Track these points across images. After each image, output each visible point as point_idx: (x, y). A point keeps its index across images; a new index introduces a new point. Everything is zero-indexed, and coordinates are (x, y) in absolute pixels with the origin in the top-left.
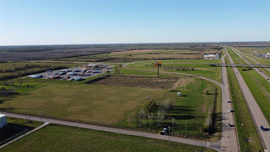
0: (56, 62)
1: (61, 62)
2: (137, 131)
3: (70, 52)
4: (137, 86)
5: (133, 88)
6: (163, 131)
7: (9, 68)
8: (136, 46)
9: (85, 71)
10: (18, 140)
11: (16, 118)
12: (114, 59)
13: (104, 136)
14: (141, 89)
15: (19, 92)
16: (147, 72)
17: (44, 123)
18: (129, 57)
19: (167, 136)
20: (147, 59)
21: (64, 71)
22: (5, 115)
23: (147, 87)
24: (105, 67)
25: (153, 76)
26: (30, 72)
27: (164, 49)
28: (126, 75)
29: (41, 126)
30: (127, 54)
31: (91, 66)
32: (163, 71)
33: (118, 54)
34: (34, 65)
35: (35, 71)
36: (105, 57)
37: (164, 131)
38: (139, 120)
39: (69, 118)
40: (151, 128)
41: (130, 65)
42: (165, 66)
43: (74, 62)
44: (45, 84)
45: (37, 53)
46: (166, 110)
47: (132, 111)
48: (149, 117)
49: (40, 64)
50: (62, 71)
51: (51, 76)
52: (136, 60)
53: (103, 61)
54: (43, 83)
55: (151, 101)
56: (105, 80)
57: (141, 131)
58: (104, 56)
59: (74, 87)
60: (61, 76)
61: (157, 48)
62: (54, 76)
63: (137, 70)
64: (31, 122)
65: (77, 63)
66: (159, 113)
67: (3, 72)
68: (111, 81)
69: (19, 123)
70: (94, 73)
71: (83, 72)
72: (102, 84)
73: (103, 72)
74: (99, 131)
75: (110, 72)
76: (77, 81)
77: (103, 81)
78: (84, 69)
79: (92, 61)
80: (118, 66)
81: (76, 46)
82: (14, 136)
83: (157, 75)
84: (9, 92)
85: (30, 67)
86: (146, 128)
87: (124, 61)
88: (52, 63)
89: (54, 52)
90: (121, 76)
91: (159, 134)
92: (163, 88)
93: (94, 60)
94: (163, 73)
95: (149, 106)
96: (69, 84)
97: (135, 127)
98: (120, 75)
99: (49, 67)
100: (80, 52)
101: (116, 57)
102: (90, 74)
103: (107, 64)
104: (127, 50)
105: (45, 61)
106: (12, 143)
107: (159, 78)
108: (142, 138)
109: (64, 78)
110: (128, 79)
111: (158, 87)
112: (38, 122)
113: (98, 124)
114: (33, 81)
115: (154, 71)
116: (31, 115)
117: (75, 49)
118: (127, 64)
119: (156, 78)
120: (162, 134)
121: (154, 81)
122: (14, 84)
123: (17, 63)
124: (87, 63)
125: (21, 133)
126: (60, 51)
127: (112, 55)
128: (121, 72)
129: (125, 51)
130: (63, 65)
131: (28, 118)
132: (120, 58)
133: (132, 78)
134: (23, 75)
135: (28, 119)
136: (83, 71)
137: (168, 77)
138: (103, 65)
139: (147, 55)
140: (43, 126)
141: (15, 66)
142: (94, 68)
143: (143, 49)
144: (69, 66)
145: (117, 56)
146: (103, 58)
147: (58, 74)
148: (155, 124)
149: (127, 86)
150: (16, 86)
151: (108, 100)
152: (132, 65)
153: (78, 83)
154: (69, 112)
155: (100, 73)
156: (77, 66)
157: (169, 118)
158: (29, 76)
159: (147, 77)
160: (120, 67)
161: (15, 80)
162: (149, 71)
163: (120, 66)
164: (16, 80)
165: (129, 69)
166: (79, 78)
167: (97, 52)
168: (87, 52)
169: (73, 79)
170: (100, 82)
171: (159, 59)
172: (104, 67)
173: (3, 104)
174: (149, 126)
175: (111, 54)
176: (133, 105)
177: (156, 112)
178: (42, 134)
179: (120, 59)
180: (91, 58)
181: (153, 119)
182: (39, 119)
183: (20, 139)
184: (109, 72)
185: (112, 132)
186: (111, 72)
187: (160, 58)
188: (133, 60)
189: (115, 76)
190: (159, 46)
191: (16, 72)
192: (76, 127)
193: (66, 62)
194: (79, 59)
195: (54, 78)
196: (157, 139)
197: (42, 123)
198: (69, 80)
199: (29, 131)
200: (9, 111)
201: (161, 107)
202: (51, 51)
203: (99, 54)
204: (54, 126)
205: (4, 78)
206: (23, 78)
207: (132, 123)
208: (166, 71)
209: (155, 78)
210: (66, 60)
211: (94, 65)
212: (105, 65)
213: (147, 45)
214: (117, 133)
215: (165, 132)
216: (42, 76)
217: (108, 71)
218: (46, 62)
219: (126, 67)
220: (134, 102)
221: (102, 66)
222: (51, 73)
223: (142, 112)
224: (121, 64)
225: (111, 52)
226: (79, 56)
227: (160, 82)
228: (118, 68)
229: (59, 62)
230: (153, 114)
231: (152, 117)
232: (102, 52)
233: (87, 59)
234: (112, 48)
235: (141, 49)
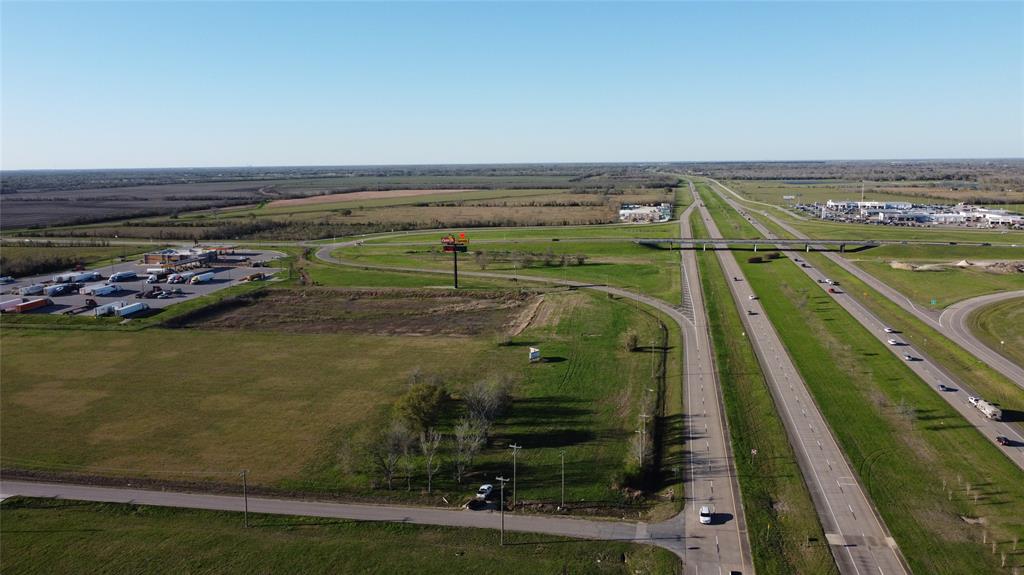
0: (34, 240)
1: (53, 240)
2: (381, 503)
3: (93, 199)
4: (374, 332)
5: (359, 339)
6: (479, 495)
8: (370, 175)
9: (162, 277)
12: (283, 226)
13: (247, 533)
14: (391, 343)
16: (414, 275)
18: (340, 219)
19: (496, 514)
20: (410, 225)
21: (70, 280)
23: (414, 331)
24: (244, 261)
25: (435, 290)
27: (475, 188)
28: (330, 288)
30: (334, 207)
31: (186, 257)
32: (469, 270)
33: (300, 206)
36: (245, 221)
37: (483, 496)
38: (386, 461)
39: (94, 469)
40: (434, 487)
41: (346, 248)
42: (481, 250)
43: (112, 242)
46: (488, 418)
47: (358, 428)
48: (425, 447)
50: (60, 281)
51: (13, 301)
52: (369, 230)
53: (237, 235)
55: (432, 384)
56: (245, 309)
57: (396, 501)
58: (240, 215)
59: (113, 344)
60: (56, 301)
61: (447, 185)
62: (24, 301)
63: (373, 269)
65: (124, 246)
66: (461, 431)
68: (272, 314)
70: (198, 283)
71: (152, 282)
72: (232, 326)
73: (239, 278)
74: (226, 513)
75: (266, 278)
76: (126, 317)
77: (236, 314)
78: (156, 268)
79: (191, 238)
80: (297, 254)
81: (120, 177)
83: (450, 284)
86: (412, 490)
87: (322, 234)
88: (14, 247)
89: (21, 200)
90: (309, 294)
91: (464, 506)
92: (474, 333)
94: (476, 277)
95: (423, 404)
96: (92, 330)
97: (373, 486)
98: (307, 288)
100: (136, 199)
101: (288, 218)
102: (183, 287)
103: (251, 248)
104: (335, 193)
107: (460, 298)
108: (398, 528)
109: (68, 306)
110: (341, 303)
111: (454, 332)
113: (219, 485)
115: (438, 271)
117: (116, 186)
118: (335, 245)
119: (449, 295)
120: (476, 506)
121: (442, 309)
124: (170, 246)
126: (52, 196)
127: (274, 211)
128: (311, 278)
129: (323, 194)
130: (63, 255)
132: (304, 223)
133: (354, 299)
136: (151, 276)
137: (492, 292)
138: (236, 251)
139: (411, 209)
142: (198, 264)
143: (395, 186)
144: (91, 257)
145: (291, 214)
146: (235, 224)
147: (41, 293)
148: (448, 470)
149: (336, 332)
151: (262, 390)
152: (355, 248)
153: (133, 328)
154: (96, 446)
155: (227, 285)
156: (128, 258)
157: (501, 444)
159: (415, 295)
160: (307, 259)
162: (422, 273)
163: (308, 253)
165: (341, 266)
166: (134, 304)
167: (210, 199)
168: (168, 199)
169: (111, 312)
170: (226, 319)
171: (457, 226)
172: (241, 258)
174: (425, 482)
175: (268, 208)
176: (362, 403)
177: (452, 426)
179: (305, 225)
180: (186, 225)
181: (440, 451)
184: (261, 277)
185: (281, 516)
186: (269, 277)
187: (461, 221)
188: (358, 229)
189: (289, 292)
190: (458, 174)
192: (128, 504)
193: (75, 241)
194: (132, 230)
195: (26, 310)
196: (457, 528)
198: (92, 314)
201: (471, 407)
202: (10, 197)
203: (219, 207)
204: (29, 506)
207: (359, 473)
208: (483, 269)
209: (443, 295)
210: (78, 232)
211: (200, 251)
212: (244, 251)
213: (409, 174)
214: (300, 517)
215: (487, 498)
217: (259, 276)
219: (332, 257)
220: (366, 392)
221: (233, 254)
222: (9, 288)
223: (399, 428)
224: (311, 245)
225: (266, 201)
226: (135, 217)
227: (462, 312)
228: (297, 261)
229: (44, 241)
230: (436, 434)
231: (436, 445)
232: (230, 202)
233: (166, 230)
234: (271, 184)
235: (387, 190)
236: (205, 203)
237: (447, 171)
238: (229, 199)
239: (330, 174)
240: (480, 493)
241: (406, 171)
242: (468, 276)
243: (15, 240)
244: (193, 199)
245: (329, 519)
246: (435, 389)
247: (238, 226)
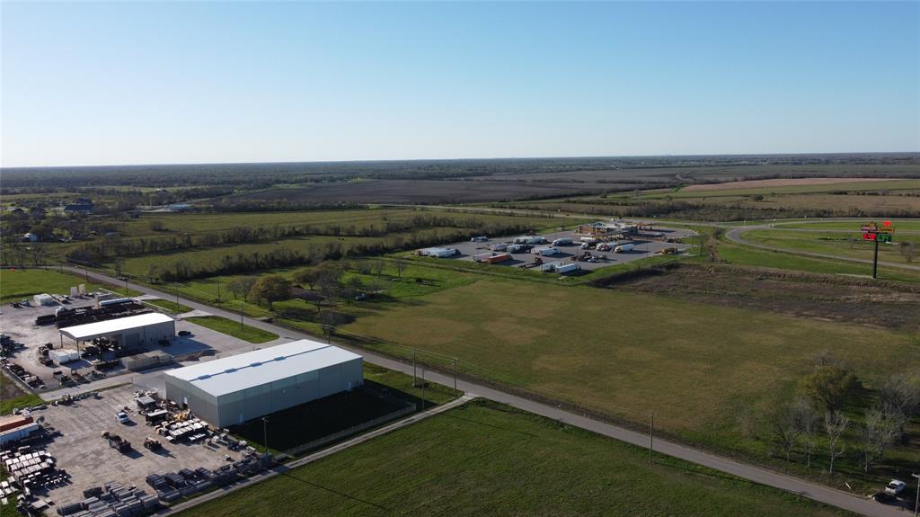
0: (502, 211)
1: (515, 211)
2: (777, 471)
3: (543, 181)
4: (781, 312)
5: (764, 316)
6: (888, 489)
7: (372, 223)
8: (783, 163)
9: (592, 244)
10: (390, 433)
11: (386, 370)
12: (697, 208)
13: (650, 468)
14: (798, 324)
15: (396, 296)
16: (826, 261)
17: (463, 394)
18: (751, 203)
19: (907, 513)
20: (825, 212)
21: (525, 242)
22: (358, 356)
23: (823, 316)
24: (661, 236)
25: (849, 278)
26: (426, 237)
27: (905, 177)
28: (738, 266)
29: (454, 402)
30: (747, 192)
31: (612, 230)
32: (894, 262)
33: (712, 190)
34: (438, 217)
35: (440, 238)
36: (661, 202)
37: (893, 491)
38: (786, 433)
39: (536, 388)
40: (836, 470)
41: (754, 231)
42: (907, 241)
43: (556, 215)
44: (469, 277)
45: (445, 182)
46: (906, 411)
47: (759, 398)
48: (829, 428)
49: (455, 215)
50: (518, 242)
51: (487, 255)
52: (778, 216)
53: (655, 213)
54: (463, 274)
55: (842, 368)
56: (658, 278)
57: (794, 473)
58: (658, 197)
59: (552, 294)
60: (515, 257)
61: (871, 174)
62: (494, 255)
63: (781, 252)
64: (426, 385)
65: (564, 218)
66: (872, 420)
67: (355, 236)
68: (682, 284)
69: (393, 383)
70: (620, 252)
71: (585, 249)
72: (647, 291)
73: (655, 251)
74: (634, 446)
75: (678, 253)
77: (651, 281)
78: (588, 238)
79: (617, 215)
80: (707, 233)
81: (564, 163)
82: (380, 420)
83: (867, 274)
84: (370, 292)
85: (426, 225)
86: (812, 466)
87: (733, 217)
88: (489, 215)
89: (495, 180)
90: (718, 270)
91: (870, 496)
92: (894, 326)
93: (623, 209)
94: (898, 269)
95: (830, 386)
96: (538, 282)
97: (770, 454)
98: (718, 265)
99: (480, 225)
100: (574, 181)
101: (701, 201)
102: (609, 255)
103: (667, 226)
104: (747, 179)
105: (469, 209)
106: (374, 439)
107: (878, 289)
108: (795, 499)
109: (523, 262)
110: (748, 281)
111: (869, 322)
112: (445, 390)
113: (629, 422)
114: (433, 265)
115: (854, 259)
116: (425, 366)
117: (561, 171)
118: (745, 227)
119: (866, 284)
120: (883, 498)
121: (856, 298)
122: (383, 272)
123: (393, 211)
124: (599, 220)
125: (398, 413)
126: (515, 178)
127: (690, 194)
128: (720, 255)
129: (736, 181)
130: (522, 222)
131: (420, 373)
132: (716, 206)
133: (760, 279)
134: (408, 247)
135: (419, 375)
136: (584, 244)
138: (653, 228)
139: (828, 196)
140: (457, 402)
141: (385, 219)
142: (622, 236)
143: (810, 174)
144: (540, 226)
145: (704, 197)
146: (654, 205)
147: (505, 250)
148: (855, 458)
149: (741, 307)
150: (390, 278)
151: (670, 349)
152: (765, 231)
153: (567, 283)
154: (537, 371)
155: (644, 256)
156: (566, 228)
158: (425, 251)
159: (826, 280)
160: (717, 238)
161: (386, 259)
162: (836, 260)
163: (718, 234)
164: (388, 259)
165: (750, 247)
166: (569, 265)
167: (634, 183)
168: (600, 182)
169: (552, 270)
170: (643, 285)
171: (880, 215)
172: (658, 233)
173: (353, 325)
174: (826, 462)
175: (683, 191)
176: (764, 376)
177: (862, 415)
178: (455, 426)
179: (716, 208)
180: (613, 204)
181: (845, 437)
182: (447, 382)
183: (394, 430)
184: (674, 252)
185: (680, 460)
186: (682, 252)
187: (884, 209)
188: (769, 214)
189: (698, 267)
190: (883, 163)
191: (388, 239)
192: (558, 421)
193: (529, 212)
194: (571, 206)
195: (495, 262)
196: (859, 516)
197: (458, 394)
198: (539, 269)
199: (419, 410)
200: (369, 346)
201: (885, 397)
202: (488, 178)
203: (641, 189)
204: (489, 406)
205: (357, 252)
206: (408, 254)
207: (758, 439)
208: (909, 262)
209: (858, 284)
210: (532, 206)
211: (623, 226)
212: (660, 228)
213: (827, 162)
214: (697, 465)
215: (898, 494)
216: (458, 254)
217: (672, 250)
218: (472, 212)
219: (741, 238)
220: (768, 366)
221: (651, 230)
222: (484, 244)
223: (801, 404)
224: (722, 226)
225: (682, 185)
226: (573, 195)
227: (880, 303)
228: (708, 240)
229: (508, 211)
230: (845, 419)
231: (842, 429)
232: (651, 185)
233: (597, 207)
234: (688, 171)
235: (802, 178)
236: (629, 186)
237: (871, 160)
238: (650, 183)
239: (743, 162)
240: (889, 487)
241: (823, 159)
242: (890, 268)
243: (489, 210)
244: (620, 182)
245: (725, 473)
246: (845, 373)
247: (657, 206)
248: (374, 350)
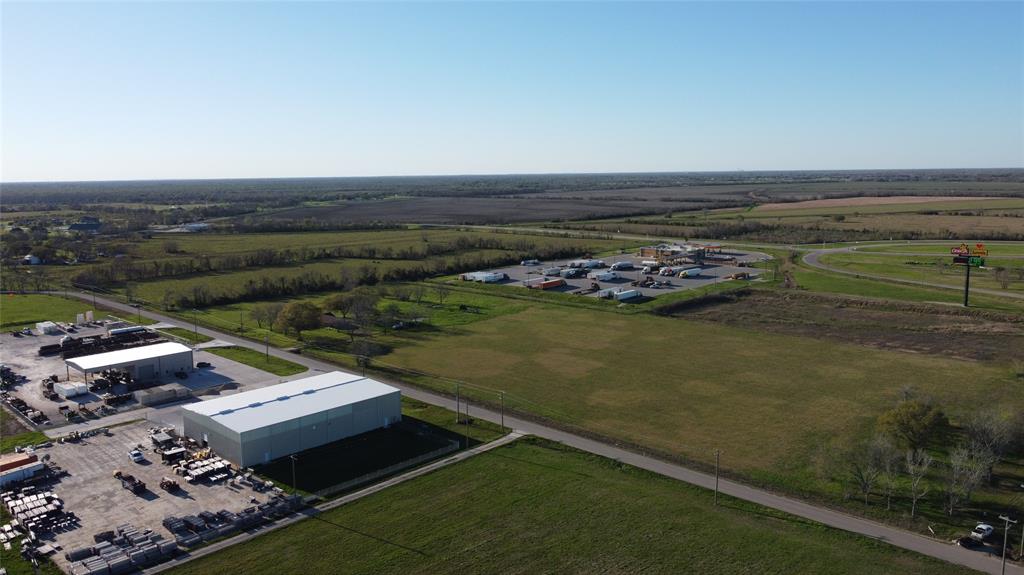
0: (555, 231)
1: (570, 232)
2: (854, 515)
3: (601, 199)
4: (861, 343)
5: (843, 347)
6: (974, 534)
7: (411, 245)
8: (868, 180)
9: (655, 269)
10: (431, 473)
11: (427, 405)
12: (771, 229)
13: (715, 511)
14: (877, 356)
15: (437, 324)
16: (913, 288)
17: (511, 431)
18: (833, 224)
19: (994, 558)
20: (913, 233)
21: (580, 266)
22: (396, 390)
23: (908, 347)
24: (729, 260)
25: (938, 306)
26: (471, 261)
27: (1002, 196)
28: (815, 293)
29: (501, 440)
30: (825, 212)
31: (678, 253)
32: (988, 288)
34: (485, 239)
35: (486, 261)
36: (732, 223)
37: (980, 536)
38: (864, 474)
39: (590, 425)
40: (918, 513)
41: (836, 254)
42: (1003, 266)
43: (615, 236)
44: (518, 304)
45: (493, 200)
46: (996, 452)
47: (835, 435)
48: (911, 468)
49: (503, 236)
50: (573, 266)
51: (537, 280)
52: (863, 237)
53: (726, 235)
54: (511, 300)
55: (927, 403)
56: (728, 306)
57: (872, 517)
58: (729, 217)
59: (611, 323)
60: (570, 282)
61: (964, 192)
62: (546, 280)
63: (865, 278)
64: (470, 422)
65: (624, 240)
66: (958, 459)
67: (392, 259)
68: (753, 312)
69: (435, 419)
70: (686, 277)
71: (646, 273)
72: (715, 320)
73: (724, 276)
74: (698, 487)
75: (749, 278)
76: (622, 301)
77: (719, 309)
78: (650, 261)
79: (683, 236)
80: (782, 256)
81: (625, 180)
82: (420, 459)
83: (958, 302)
84: (408, 321)
85: (471, 247)
86: (892, 510)
87: (812, 238)
88: (540, 236)
89: (548, 198)
90: (793, 297)
91: (954, 541)
92: (986, 358)
93: (689, 230)
94: (993, 297)
95: (913, 422)
96: (595, 309)
97: (847, 496)
98: (791, 291)
99: (532, 247)
100: (636, 199)
101: (777, 222)
102: (673, 280)
103: (739, 248)
104: (827, 198)
105: (518, 229)
106: (413, 479)
107: (969, 318)
108: (873, 544)
109: (578, 288)
110: (826, 309)
111: (960, 355)
112: (491, 428)
113: (693, 462)
114: (479, 291)
115: (943, 286)
116: (470, 401)
117: (620, 188)
118: (824, 250)
119: (956, 313)
120: (969, 544)
121: (946, 328)
122: (423, 299)
123: (433, 232)
124: (663, 242)
125: (440, 451)
126: (569, 195)
127: (762, 214)
128: (797, 281)
129: (815, 199)
130: (577, 244)
131: (465, 409)
132: (793, 227)
133: (840, 307)
134: (451, 271)
135: (463, 411)
136: (645, 268)
137: (1014, 314)
138: (723, 251)
139: (916, 217)
140: (504, 440)
141: (426, 241)
142: (688, 260)
143: (897, 192)
144: (597, 248)
145: (780, 218)
146: (724, 225)
147: (558, 275)
148: (938, 500)
149: (818, 338)
150: (430, 304)
151: (739, 383)
152: (846, 255)
153: (628, 311)
154: (592, 407)
155: (712, 281)
156: (627, 251)
157: (1009, 484)
158: (469, 275)
159: (912, 309)
160: (794, 263)
161: (427, 284)
162: (923, 286)
163: (794, 257)
164: (429, 284)
165: (829, 272)
166: (629, 291)
168: (665, 200)
169: (610, 296)
170: (710, 313)
171: (973, 237)
172: (728, 257)
173: (390, 356)
174: (909, 505)
175: (757, 210)
176: (842, 412)
177: (947, 454)
178: (502, 466)
179: (793, 229)
180: (678, 224)
181: (928, 477)
182: (494, 418)
183: (435, 470)
184: (744, 276)
185: (748, 502)
186: (754, 278)
187: (978, 231)
188: (851, 235)
189: (772, 294)
190: (979, 180)
191: (429, 261)
192: (615, 461)
193: (586, 233)
194: (632, 226)
195: (547, 287)
196: (942, 562)
197: (506, 431)
198: (595, 296)
199: (463, 448)
200: (408, 380)
201: (973, 435)
202: (540, 195)
203: (710, 208)
204: (540, 445)
205: (395, 276)
206: (451, 279)
207: (833, 480)
208: (1005, 288)
209: (948, 313)
210: (588, 226)
211: (689, 248)
212: (731, 251)
213: (917, 179)
214: (767, 508)
215: (986, 539)
216: (506, 279)
217: (743, 275)
218: (521, 233)
219: (820, 262)
220: (846, 401)
221: (720, 253)
222: (535, 268)
223: (882, 442)
224: (798, 249)
225: (755, 204)
226: (635, 215)
227: (971, 333)
228: (781, 264)
229: (563, 232)
230: (928, 458)
231: (925, 468)
232: (721, 204)
233: (661, 228)
234: (762, 188)
235: (889, 196)
236: (697, 205)
237: (966, 176)
238: (720, 201)
239: (824, 179)
240: (976, 531)
241: (912, 176)
242: (983, 295)
243: (541, 231)
244: (686, 201)
245: (797, 516)
246: (929, 408)
247: (727, 226)
248: (412, 384)
